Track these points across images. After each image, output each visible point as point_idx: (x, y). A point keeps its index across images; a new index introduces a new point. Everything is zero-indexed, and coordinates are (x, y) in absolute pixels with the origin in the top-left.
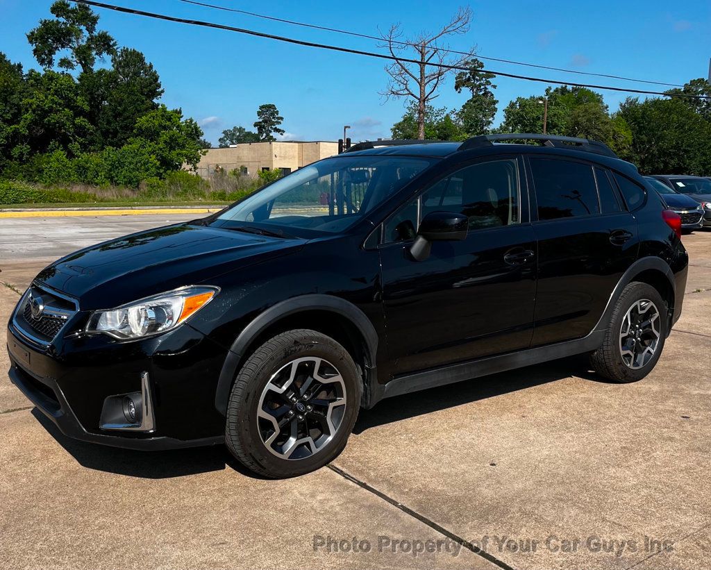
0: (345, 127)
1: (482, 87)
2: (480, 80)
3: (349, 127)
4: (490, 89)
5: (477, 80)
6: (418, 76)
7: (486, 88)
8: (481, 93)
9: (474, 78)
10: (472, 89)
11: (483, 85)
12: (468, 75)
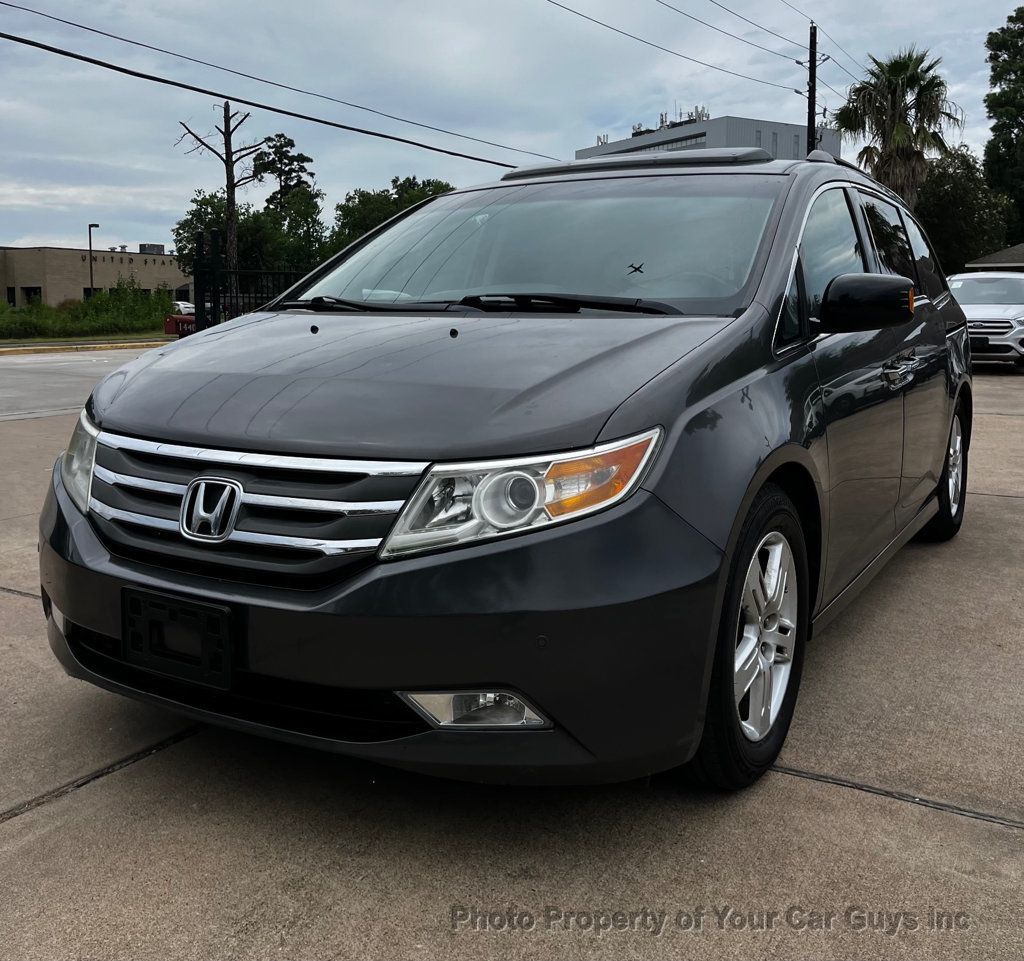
0: (91, 226)
1: (294, 174)
2: (291, 164)
3: (97, 226)
4: (305, 177)
5: (286, 165)
6: (222, 151)
7: (301, 178)
8: (292, 184)
9: (281, 161)
10: (280, 176)
11: (295, 171)
12: (273, 156)
